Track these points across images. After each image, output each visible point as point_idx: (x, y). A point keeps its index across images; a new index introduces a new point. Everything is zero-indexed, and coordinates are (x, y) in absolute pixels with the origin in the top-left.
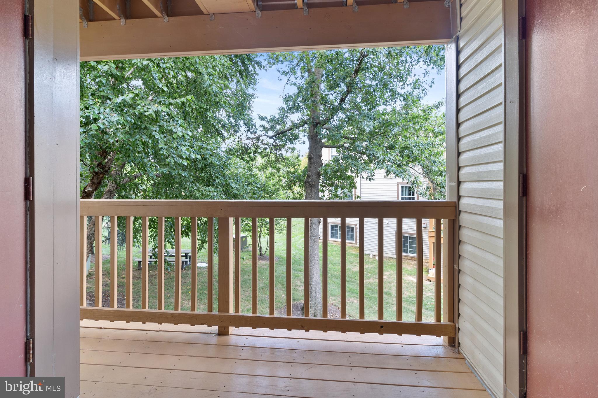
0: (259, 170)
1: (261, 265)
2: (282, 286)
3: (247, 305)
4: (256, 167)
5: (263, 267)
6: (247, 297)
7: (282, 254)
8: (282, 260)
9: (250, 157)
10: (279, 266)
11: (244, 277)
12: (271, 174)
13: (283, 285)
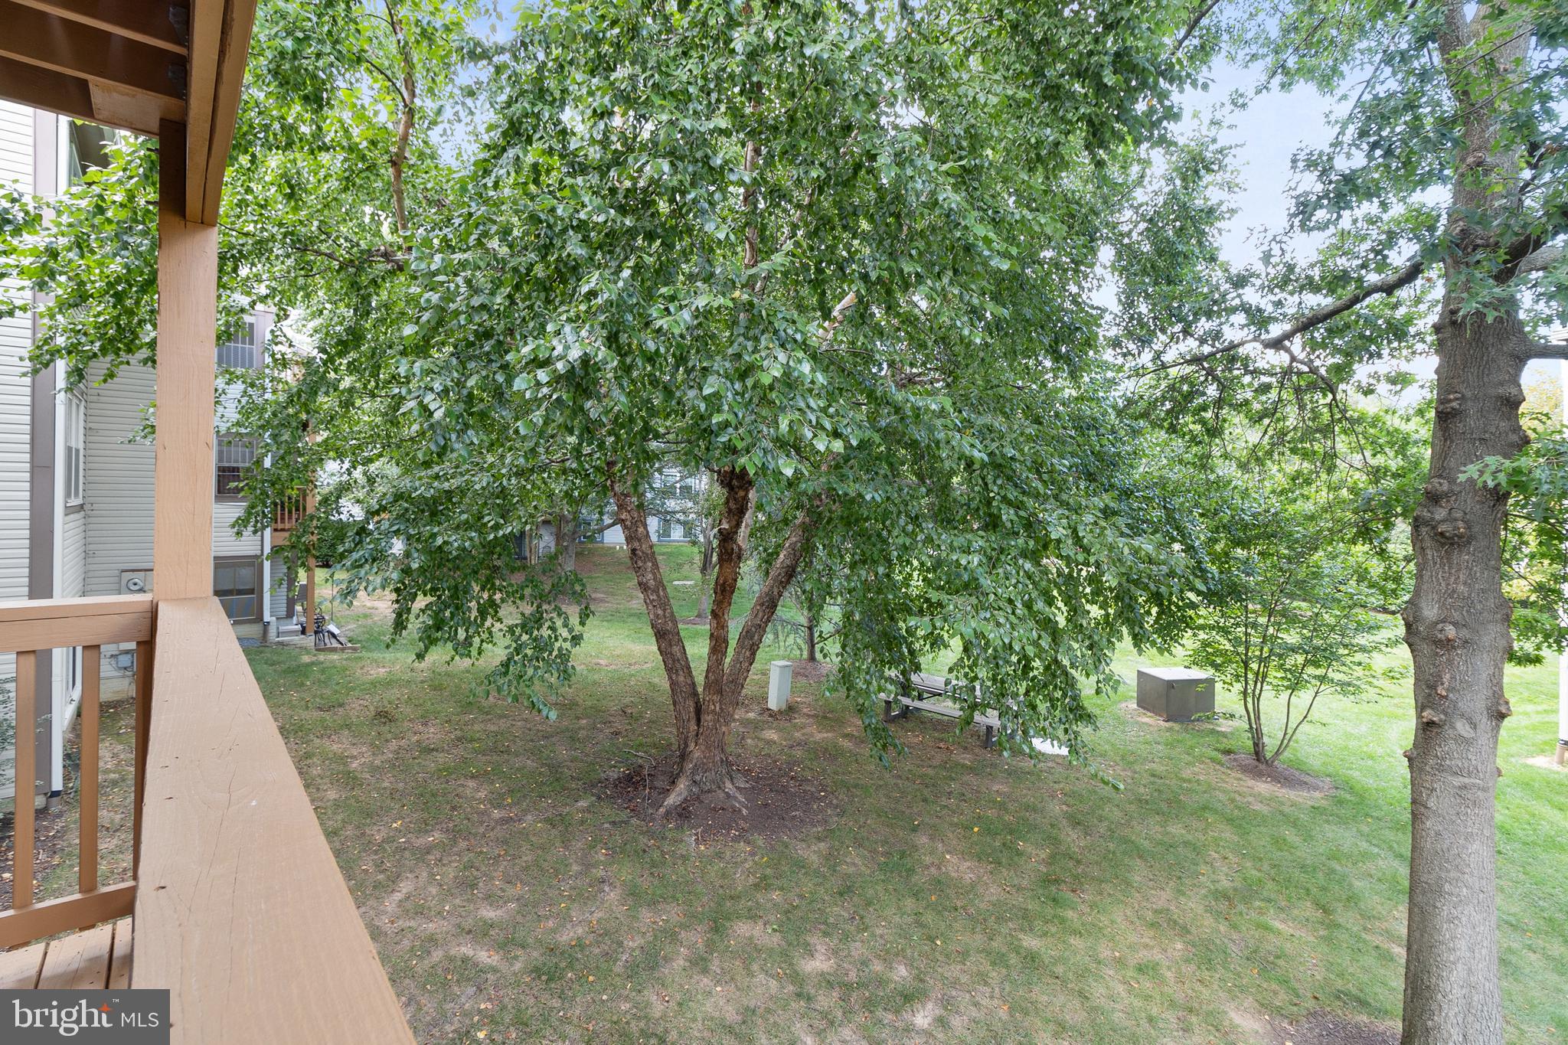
0: (1243, 466)
1: (1251, 799)
2: (1319, 914)
3: (1146, 946)
4: (1226, 456)
5: (1258, 807)
6: (1156, 911)
7: (1356, 774)
8: (1348, 797)
9: (1203, 422)
10: (1328, 822)
11: (1169, 829)
12: (1293, 479)
13: (1325, 911)
